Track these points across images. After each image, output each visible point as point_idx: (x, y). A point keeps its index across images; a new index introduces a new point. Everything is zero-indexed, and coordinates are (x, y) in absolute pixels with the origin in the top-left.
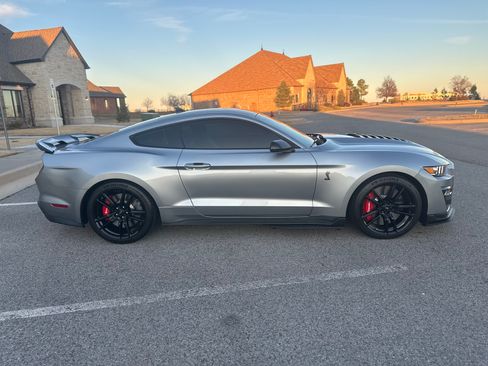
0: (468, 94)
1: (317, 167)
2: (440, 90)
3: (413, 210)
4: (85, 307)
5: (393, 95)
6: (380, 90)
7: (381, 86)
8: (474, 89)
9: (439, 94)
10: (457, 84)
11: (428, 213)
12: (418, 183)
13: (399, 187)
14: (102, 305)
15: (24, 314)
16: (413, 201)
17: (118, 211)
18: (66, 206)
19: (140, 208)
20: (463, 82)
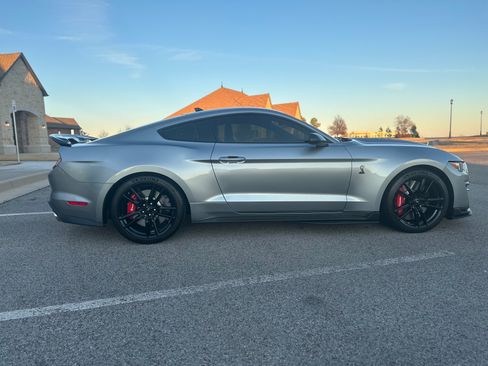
0: (409, 132)
1: (352, 160)
2: (384, 129)
3: (441, 203)
4: (140, 297)
5: (343, 133)
6: (331, 128)
7: (332, 125)
8: (414, 129)
9: (384, 132)
10: (400, 123)
11: (454, 206)
12: (445, 176)
13: (429, 180)
14: (159, 295)
15: (72, 307)
16: (441, 193)
17: (145, 209)
18: (86, 204)
19: (169, 205)
20: (406, 121)
